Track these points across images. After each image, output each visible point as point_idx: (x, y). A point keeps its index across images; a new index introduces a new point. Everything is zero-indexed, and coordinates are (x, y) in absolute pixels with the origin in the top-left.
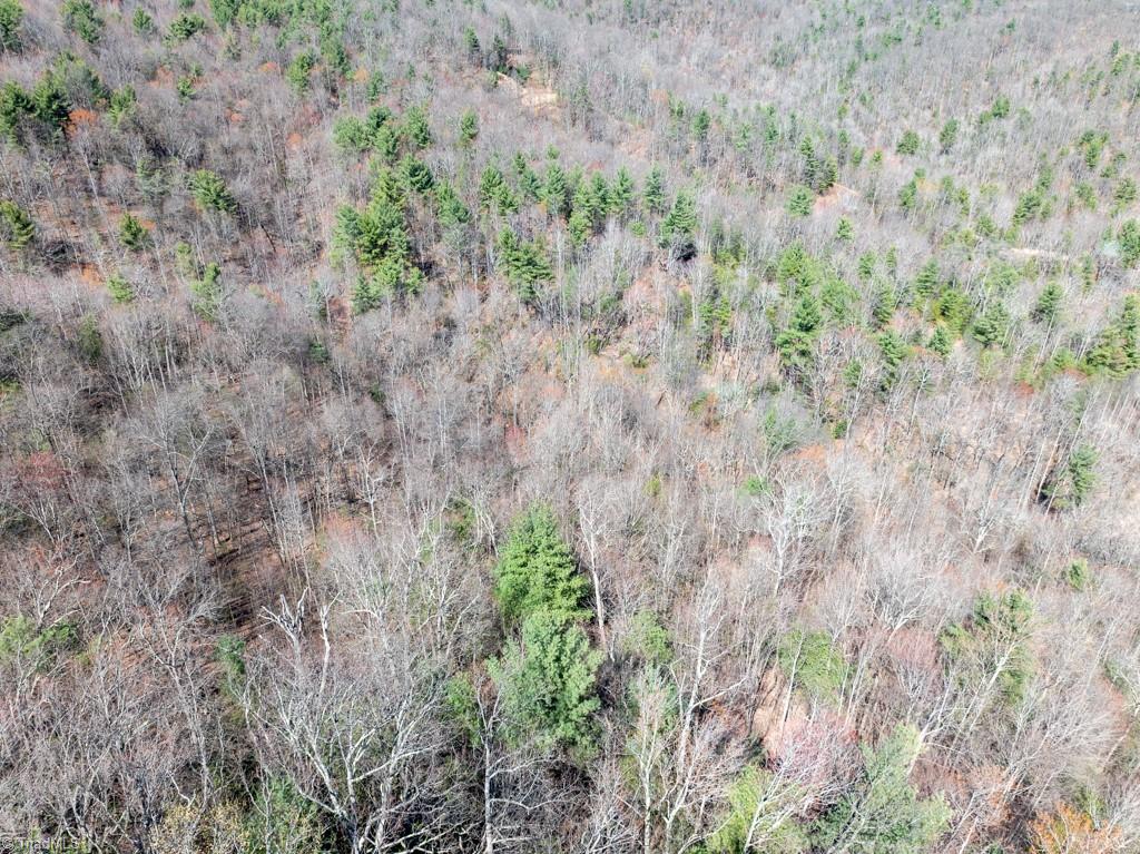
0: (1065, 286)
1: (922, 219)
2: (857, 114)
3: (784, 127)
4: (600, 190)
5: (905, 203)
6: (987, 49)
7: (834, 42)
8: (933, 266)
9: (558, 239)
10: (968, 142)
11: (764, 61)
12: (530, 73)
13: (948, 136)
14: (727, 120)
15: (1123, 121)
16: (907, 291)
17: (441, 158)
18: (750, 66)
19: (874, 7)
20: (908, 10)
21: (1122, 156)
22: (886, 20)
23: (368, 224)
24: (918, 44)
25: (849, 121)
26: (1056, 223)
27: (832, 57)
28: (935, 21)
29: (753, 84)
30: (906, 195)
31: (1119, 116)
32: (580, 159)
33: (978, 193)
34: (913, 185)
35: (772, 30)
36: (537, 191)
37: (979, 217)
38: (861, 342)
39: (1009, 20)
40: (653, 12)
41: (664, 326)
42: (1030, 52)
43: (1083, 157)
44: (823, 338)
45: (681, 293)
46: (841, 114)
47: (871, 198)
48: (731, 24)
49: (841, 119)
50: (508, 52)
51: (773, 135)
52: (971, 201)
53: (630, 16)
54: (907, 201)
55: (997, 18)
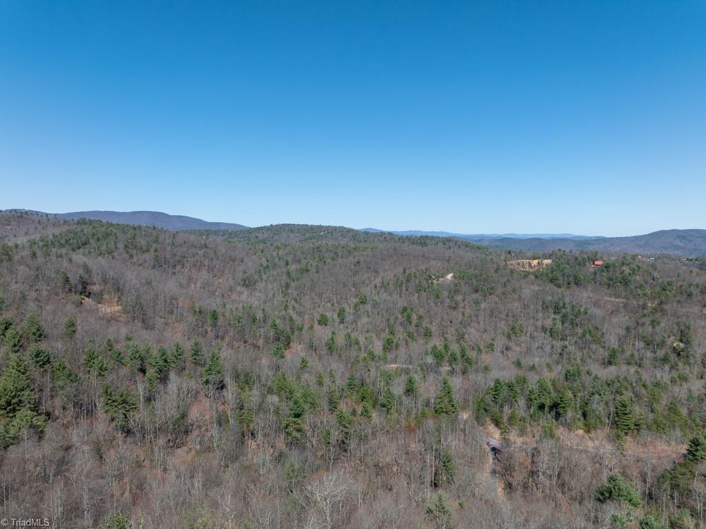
0: (417, 378)
1: (340, 356)
2: (294, 307)
3: (259, 315)
4: (163, 355)
5: (330, 348)
6: (350, 274)
7: (275, 273)
8: (352, 376)
9: (140, 387)
10: (352, 317)
11: (239, 284)
12: (103, 295)
13: (341, 315)
14: (227, 314)
15: (417, 301)
16: (343, 390)
17: (55, 346)
18: (231, 287)
19: (292, 256)
20: (309, 256)
21: (421, 316)
22: (299, 261)
23: (5, 390)
24: (318, 272)
25: (290, 311)
26: (402, 350)
27: (275, 280)
28: (323, 261)
29: (234, 296)
30: (330, 344)
31: (415, 298)
33: (364, 339)
34: (332, 339)
35: (241, 268)
36: (123, 360)
37: (367, 351)
38: (328, 419)
39: (357, 260)
42: (370, 273)
43: (405, 319)
44: (308, 420)
46: (286, 308)
47: (312, 347)
48: (217, 266)
49: (286, 311)
50: (87, 284)
51: (254, 320)
52: (361, 343)
53: (158, 264)
54: (330, 347)
55: (351, 258)
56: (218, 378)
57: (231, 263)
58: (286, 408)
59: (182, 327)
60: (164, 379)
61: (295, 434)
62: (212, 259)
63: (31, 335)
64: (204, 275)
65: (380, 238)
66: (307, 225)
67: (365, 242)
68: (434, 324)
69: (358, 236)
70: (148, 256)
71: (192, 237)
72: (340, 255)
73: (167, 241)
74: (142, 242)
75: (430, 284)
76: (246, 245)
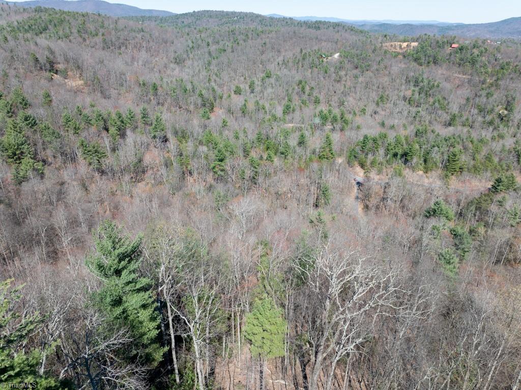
0: (306, 133)
1: (251, 118)
2: (215, 81)
3: (189, 87)
4: (120, 118)
6: (258, 53)
7: (199, 52)
8: (260, 133)
10: (260, 88)
11: (172, 62)
12: (67, 72)
13: (252, 86)
14: (165, 86)
15: (310, 76)
16: (253, 142)
18: (166, 64)
19: (212, 38)
20: (225, 38)
21: (313, 88)
22: (218, 43)
24: (233, 52)
25: (213, 84)
26: (297, 113)
27: (200, 59)
28: (237, 43)
29: (169, 72)
30: (243, 109)
31: (308, 74)
33: (268, 105)
34: (245, 105)
35: (172, 49)
37: (271, 114)
38: (243, 163)
39: (264, 42)
40: (117, 43)
42: (274, 53)
43: (300, 90)
44: (228, 164)
46: (209, 81)
47: (229, 111)
49: (209, 83)
50: (54, 63)
51: (186, 91)
52: (267, 108)
53: (106, 45)
54: (244, 111)
55: (259, 40)
56: (162, 134)
57: (164, 44)
58: (212, 155)
59: (131, 96)
60: (123, 135)
61: (219, 173)
62: (149, 41)
63: (18, 104)
64: (143, 55)
65: (282, 22)
66: (223, 12)
67: (270, 26)
68: (322, 94)
69: (265, 21)
70: (98, 39)
71: (131, 23)
72: (250, 36)
73: (111, 26)
74: (91, 27)
75: (321, 62)
76: (175, 29)
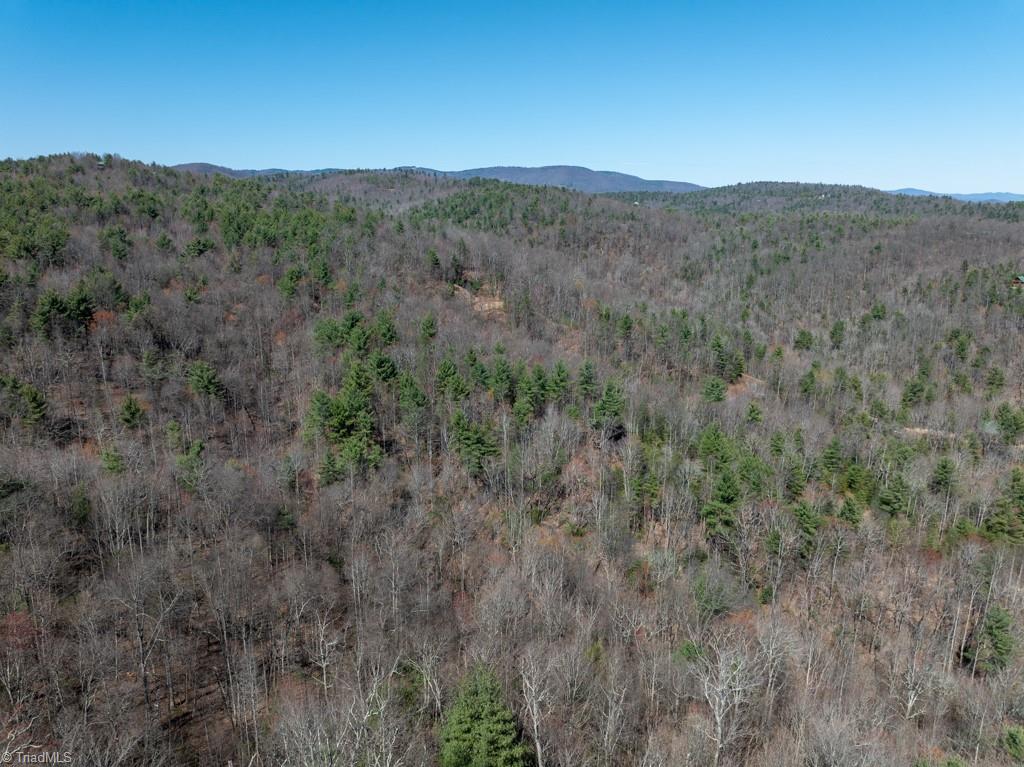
0: (957, 460)
1: (822, 403)
2: (758, 317)
3: (696, 327)
4: (540, 379)
5: (806, 390)
6: (861, 265)
7: (734, 260)
8: (836, 444)
9: (504, 422)
10: (854, 339)
11: (677, 276)
12: (482, 285)
13: (837, 334)
14: (647, 322)
15: (982, 322)
16: (815, 466)
17: (405, 354)
18: (665, 279)
19: (765, 234)
20: (792, 235)
21: (987, 349)
22: (775, 243)
23: (338, 408)
24: (804, 261)
25: (752, 322)
26: (940, 405)
27: (733, 272)
28: (815, 244)
29: (668, 294)
30: (806, 383)
31: (979, 316)
32: (523, 353)
33: (868, 380)
34: (811, 375)
35: (682, 251)
36: (486, 381)
37: (872, 401)
38: (777, 512)
39: (876, 244)
40: (583, 238)
41: (599, 499)
42: (896, 268)
43: (953, 350)
44: (744, 511)
45: (613, 468)
46: (744, 316)
47: (775, 385)
48: (647, 247)
49: (744, 321)
50: (463, 268)
51: (687, 334)
52: (864, 387)
53: (564, 242)
54: (807, 388)
55: (866, 241)
56: (614, 421)
57: (669, 243)
58: (712, 481)
59: (581, 336)
60: (540, 413)
61: (720, 527)
62: (640, 236)
63: (380, 336)
65: (925, 205)
66: (798, 184)
67: (898, 211)
68: (1011, 364)
69: (885, 202)
70: (552, 231)
71: (615, 204)
72: (847, 233)
73: (579, 209)
74: (545, 209)
75: (1013, 293)
76: (694, 216)
